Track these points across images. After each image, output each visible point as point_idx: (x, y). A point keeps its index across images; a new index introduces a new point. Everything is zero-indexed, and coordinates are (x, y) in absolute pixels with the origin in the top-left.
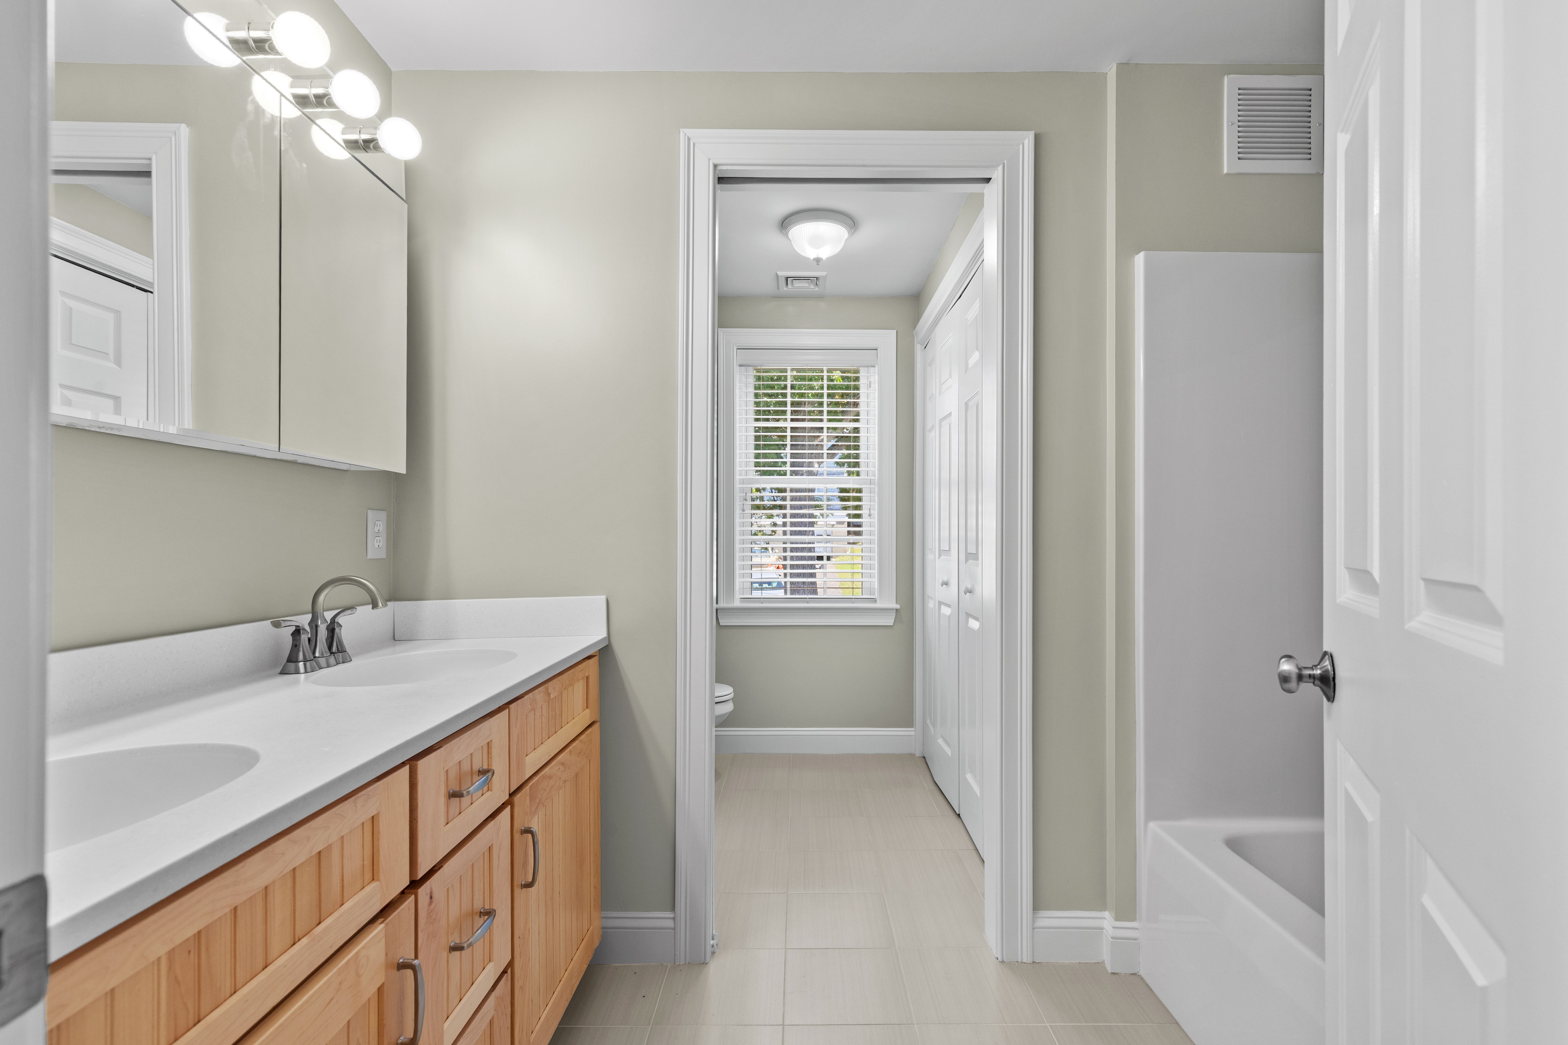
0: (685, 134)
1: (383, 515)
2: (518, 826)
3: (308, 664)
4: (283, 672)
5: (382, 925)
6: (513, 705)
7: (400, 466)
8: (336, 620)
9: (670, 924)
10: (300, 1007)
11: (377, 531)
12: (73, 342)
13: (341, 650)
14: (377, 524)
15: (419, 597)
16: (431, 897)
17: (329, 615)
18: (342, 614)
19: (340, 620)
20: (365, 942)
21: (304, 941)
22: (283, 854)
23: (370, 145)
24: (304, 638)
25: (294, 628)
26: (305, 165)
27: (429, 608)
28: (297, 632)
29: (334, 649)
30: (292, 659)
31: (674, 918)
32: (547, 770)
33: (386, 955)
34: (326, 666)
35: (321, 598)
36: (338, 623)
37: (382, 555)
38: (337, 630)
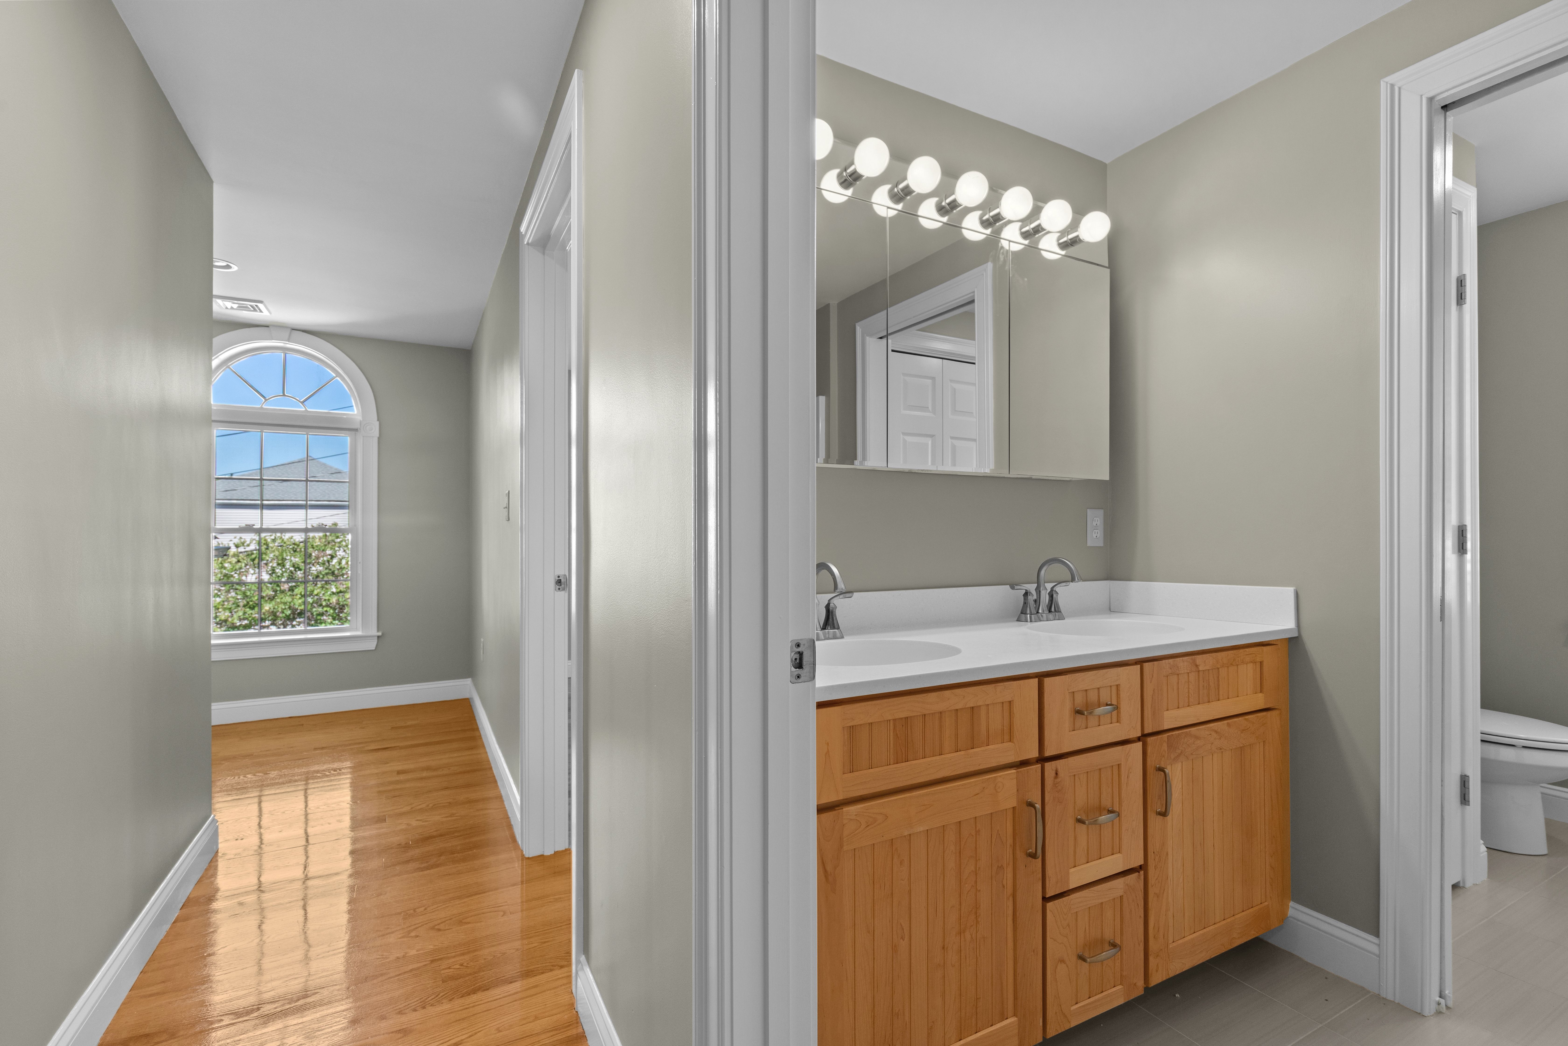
0: (1387, 83)
1: (1101, 512)
2: (1151, 762)
3: (1033, 616)
4: (1018, 620)
5: (1015, 771)
6: (1146, 664)
7: (1104, 474)
8: (1054, 589)
9: (1375, 949)
10: (958, 786)
11: (1095, 525)
12: (956, 410)
13: (1058, 610)
14: (1096, 520)
15: (1127, 577)
16: (1056, 774)
17: (1049, 586)
18: (1059, 585)
19: (1057, 589)
20: (1001, 774)
21: (962, 753)
22: (949, 699)
23: (1075, 241)
24: (1031, 599)
25: (1024, 591)
26: (1026, 279)
27: (1135, 587)
28: (1026, 594)
29: (1053, 609)
30: (1023, 612)
31: (1379, 945)
32: (1193, 729)
33: (1018, 790)
34: (1045, 620)
35: (1043, 572)
36: (1055, 591)
37: (1101, 544)
38: (1054, 596)
